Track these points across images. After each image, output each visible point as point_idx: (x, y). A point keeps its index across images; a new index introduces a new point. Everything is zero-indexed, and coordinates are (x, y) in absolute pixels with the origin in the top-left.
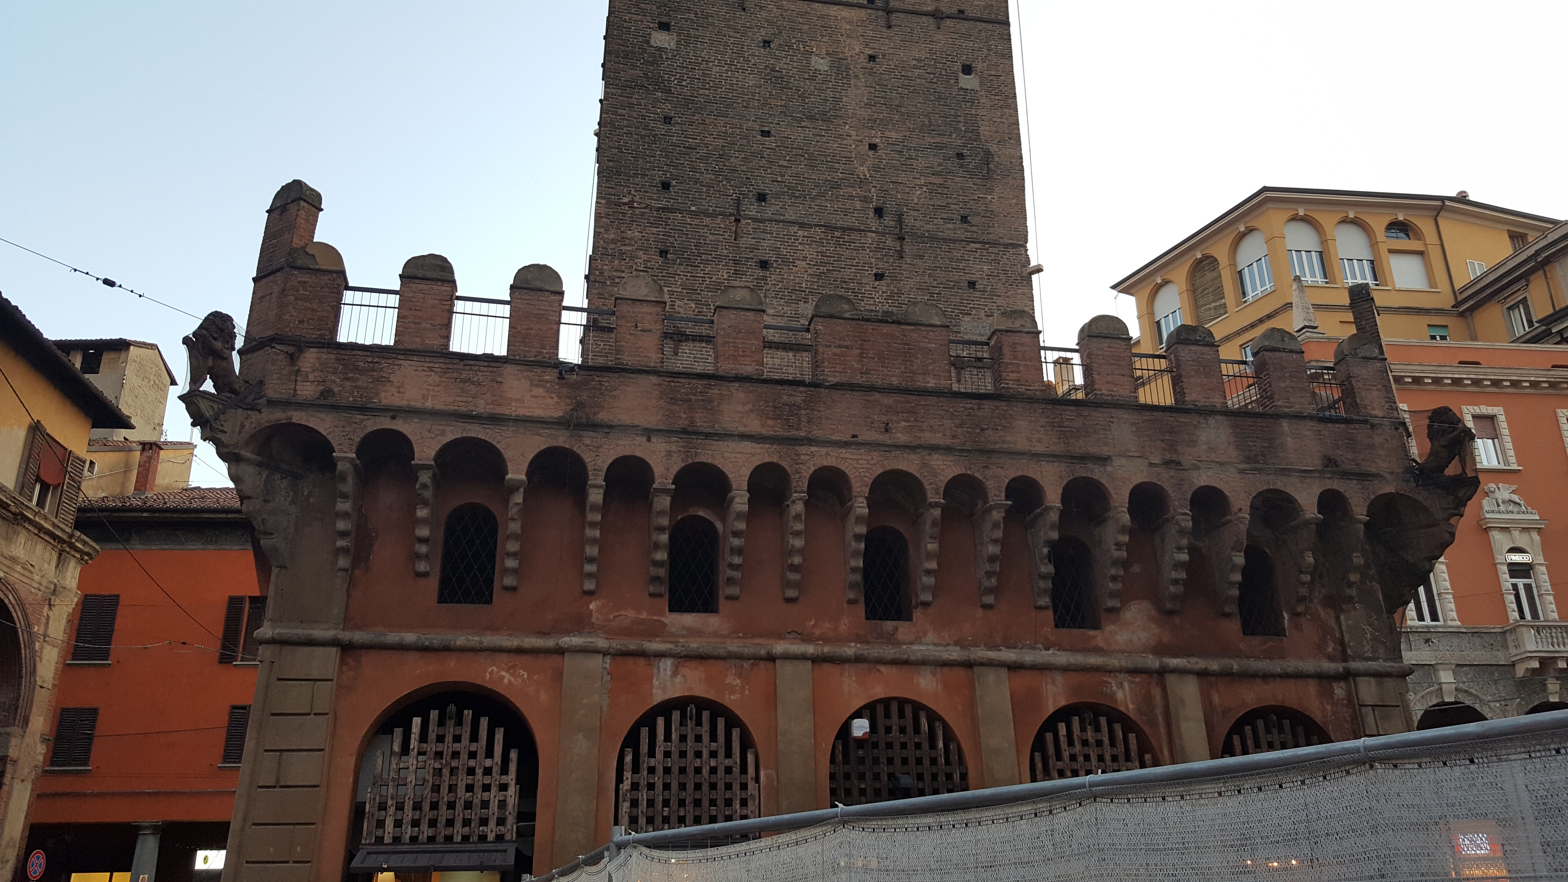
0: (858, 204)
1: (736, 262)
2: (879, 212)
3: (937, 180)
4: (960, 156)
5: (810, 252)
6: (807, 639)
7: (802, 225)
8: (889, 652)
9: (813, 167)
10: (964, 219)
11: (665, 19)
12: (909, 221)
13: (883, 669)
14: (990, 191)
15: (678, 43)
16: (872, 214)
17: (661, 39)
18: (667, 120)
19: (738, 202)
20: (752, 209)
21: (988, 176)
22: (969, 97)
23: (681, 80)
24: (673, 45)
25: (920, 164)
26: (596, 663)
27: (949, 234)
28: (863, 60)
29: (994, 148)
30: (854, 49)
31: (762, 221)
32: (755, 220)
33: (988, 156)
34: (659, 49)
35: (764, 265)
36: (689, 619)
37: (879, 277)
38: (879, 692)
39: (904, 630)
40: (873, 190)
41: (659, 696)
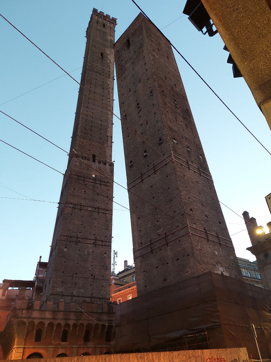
0: (89, 274)
1: (72, 284)
3: (100, 270)
4: (103, 267)
5: (82, 282)
6: (77, 345)
7: (81, 278)
8: (86, 346)
9: (83, 269)
10: (103, 276)
12: (95, 277)
13: (86, 348)
14: (106, 272)
15: (67, 250)
16: (91, 275)
17: (65, 250)
19: (73, 274)
20: (75, 275)
21: (106, 270)
22: (105, 257)
23: (67, 256)
25: (98, 268)
26: (52, 349)
27: (100, 278)
28: (92, 252)
29: (108, 265)
30: (91, 250)
31: (76, 277)
35: (75, 284)
36: (63, 343)
37: (91, 285)
38: (85, 352)
39: (88, 343)
40: (91, 272)
41: (59, 353)
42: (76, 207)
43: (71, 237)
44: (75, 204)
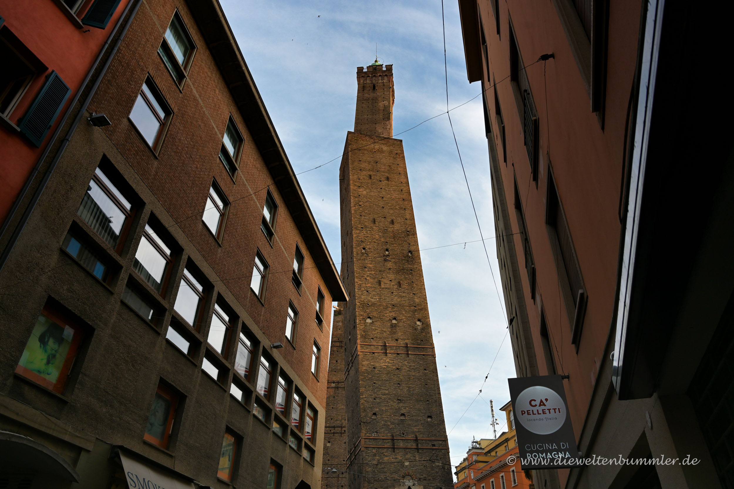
1: (338, 486)
11: (329, 441)
15: (331, 445)
18: (329, 460)
19: (339, 475)
20: (341, 476)
23: (331, 452)
24: (330, 446)
31: (342, 478)
34: (328, 447)
35: (342, 486)
42: (340, 385)
43: (334, 427)
44: (338, 382)
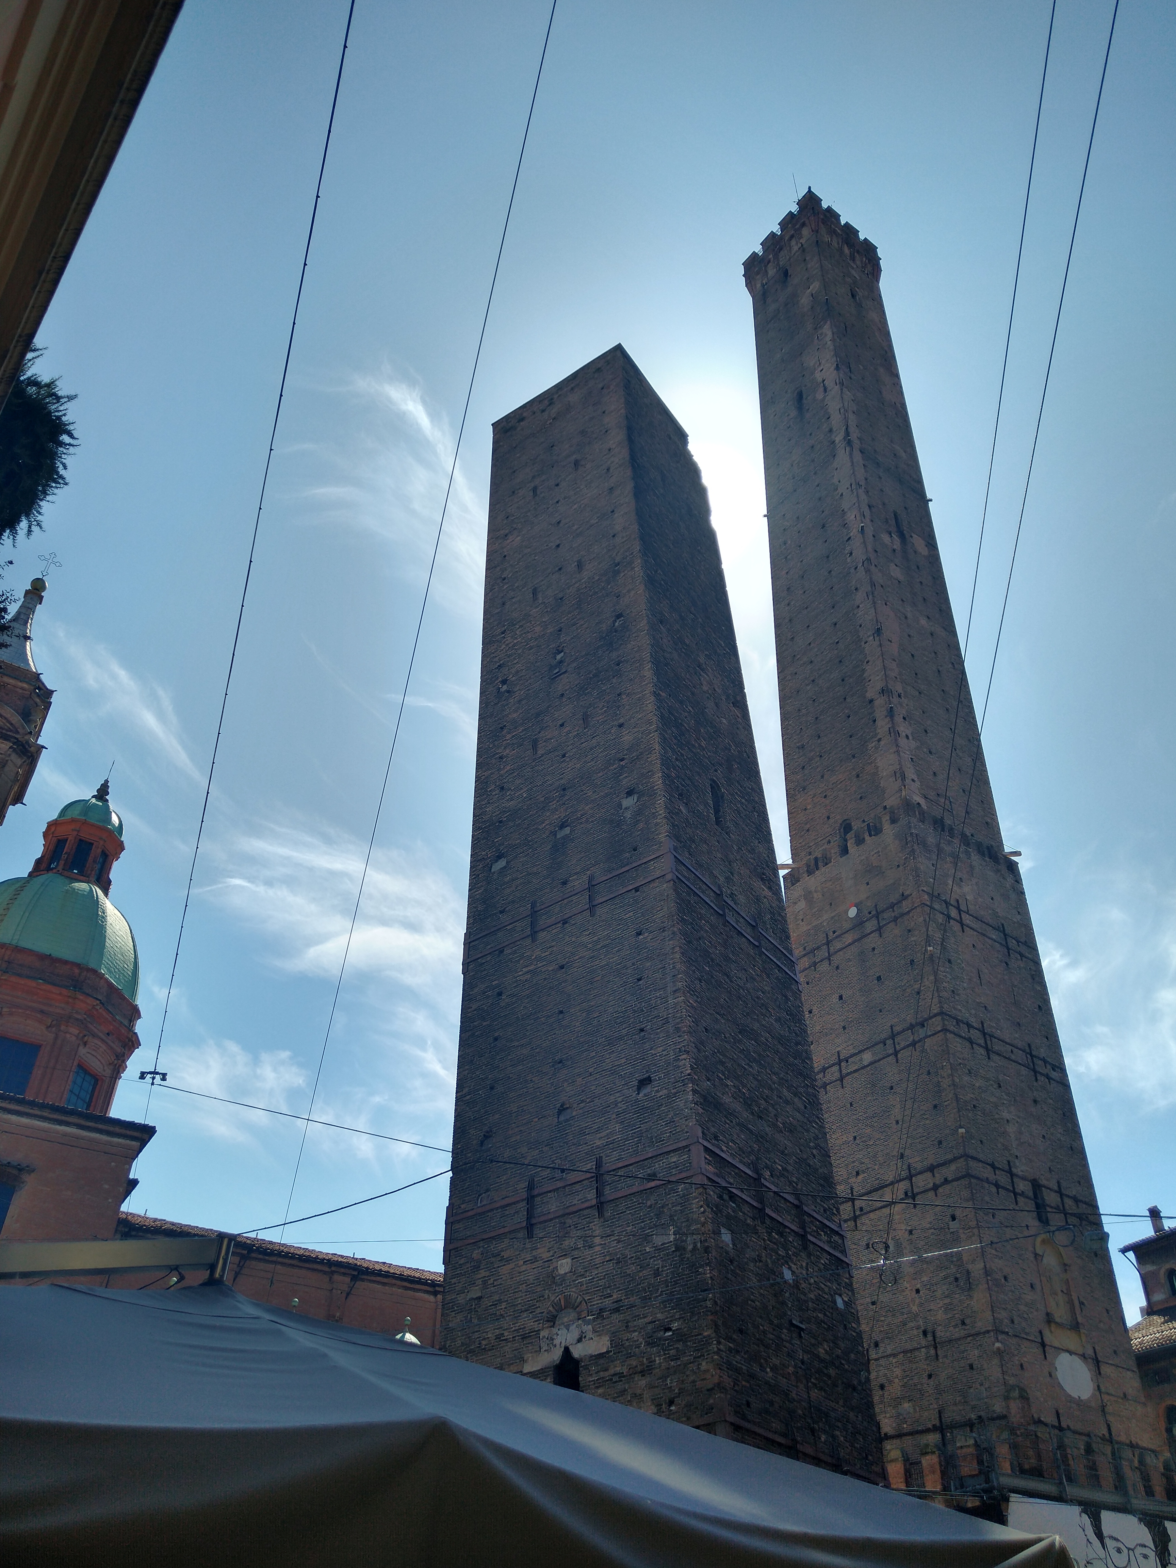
0: (915, 1332)
2: (925, 1333)
3: (947, 1301)
4: (956, 1279)
5: (898, 1371)
7: (894, 1355)
9: (894, 1315)
10: (963, 1323)
12: (938, 1334)
14: (972, 1299)
16: (921, 1336)
21: (970, 1288)
25: (939, 1293)
27: (957, 1335)
29: (970, 1267)
32: (876, 1360)
33: (968, 1272)
37: (930, 1376)
40: (920, 1320)
